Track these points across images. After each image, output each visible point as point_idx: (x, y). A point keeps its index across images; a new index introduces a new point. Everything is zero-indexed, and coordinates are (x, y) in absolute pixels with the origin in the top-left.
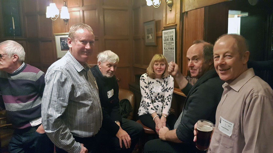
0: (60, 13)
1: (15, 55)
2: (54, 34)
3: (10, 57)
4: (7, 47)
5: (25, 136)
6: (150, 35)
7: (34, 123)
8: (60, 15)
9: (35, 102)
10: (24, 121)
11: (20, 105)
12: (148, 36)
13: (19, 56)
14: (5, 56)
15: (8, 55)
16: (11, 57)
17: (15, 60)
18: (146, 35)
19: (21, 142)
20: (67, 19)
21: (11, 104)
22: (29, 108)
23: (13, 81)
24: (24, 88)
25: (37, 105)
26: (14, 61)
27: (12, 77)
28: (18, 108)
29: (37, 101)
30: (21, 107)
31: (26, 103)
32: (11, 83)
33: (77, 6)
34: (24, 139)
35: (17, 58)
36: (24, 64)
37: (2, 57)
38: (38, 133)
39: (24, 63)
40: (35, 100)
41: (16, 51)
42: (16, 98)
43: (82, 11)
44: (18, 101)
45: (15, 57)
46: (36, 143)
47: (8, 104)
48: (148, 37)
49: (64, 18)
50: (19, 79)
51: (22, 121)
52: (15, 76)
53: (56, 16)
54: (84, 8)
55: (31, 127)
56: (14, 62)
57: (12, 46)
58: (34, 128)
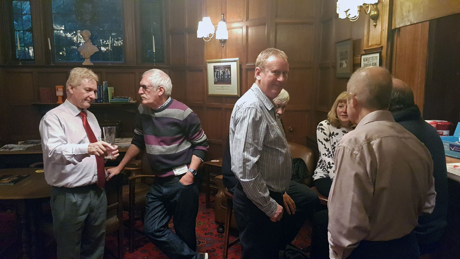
0: (215, 31)
1: (161, 88)
2: (207, 61)
3: (155, 89)
4: (153, 78)
5: (166, 187)
6: (344, 62)
7: (177, 172)
8: (215, 34)
9: (181, 146)
10: (166, 168)
11: (163, 148)
12: (341, 63)
13: (166, 89)
14: (150, 88)
15: (154, 87)
16: (157, 90)
17: (161, 93)
18: (339, 62)
19: (162, 193)
20: (224, 40)
21: (153, 146)
22: (173, 152)
23: (157, 118)
24: (169, 127)
25: (182, 150)
26: (159, 94)
27: (156, 114)
28: (161, 152)
29: (182, 144)
30: (164, 150)
31: (170, 146)
32: (155, 121)
33: (239, 20)
34: (165, 190)
35: (163, 91)
36: (170, 99)
37: (147, 89)
38: (181, 184)
39: (170, 97)
40: (180, 144)
41: (162, 83)
42: (160, 140)
43: (246, 27)
44: (161, 143)
45: (161, 90)
46: (178, 195)
47: (150, 145)
48: (341, 65)
49: (221, 39)
50: (164, 116)
51: (164, 167)
52: (160, 113)
53: (210, 35)
54: (248, 23)
55: (174, 176)
56: (159, 96)
57: (158, 76)
58: (177, 178)
